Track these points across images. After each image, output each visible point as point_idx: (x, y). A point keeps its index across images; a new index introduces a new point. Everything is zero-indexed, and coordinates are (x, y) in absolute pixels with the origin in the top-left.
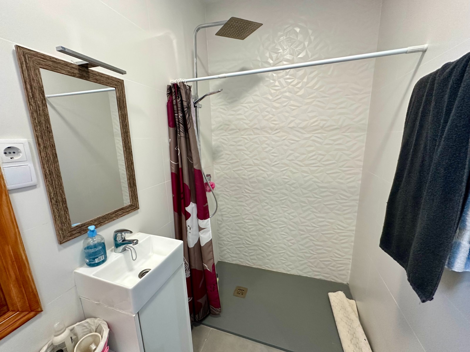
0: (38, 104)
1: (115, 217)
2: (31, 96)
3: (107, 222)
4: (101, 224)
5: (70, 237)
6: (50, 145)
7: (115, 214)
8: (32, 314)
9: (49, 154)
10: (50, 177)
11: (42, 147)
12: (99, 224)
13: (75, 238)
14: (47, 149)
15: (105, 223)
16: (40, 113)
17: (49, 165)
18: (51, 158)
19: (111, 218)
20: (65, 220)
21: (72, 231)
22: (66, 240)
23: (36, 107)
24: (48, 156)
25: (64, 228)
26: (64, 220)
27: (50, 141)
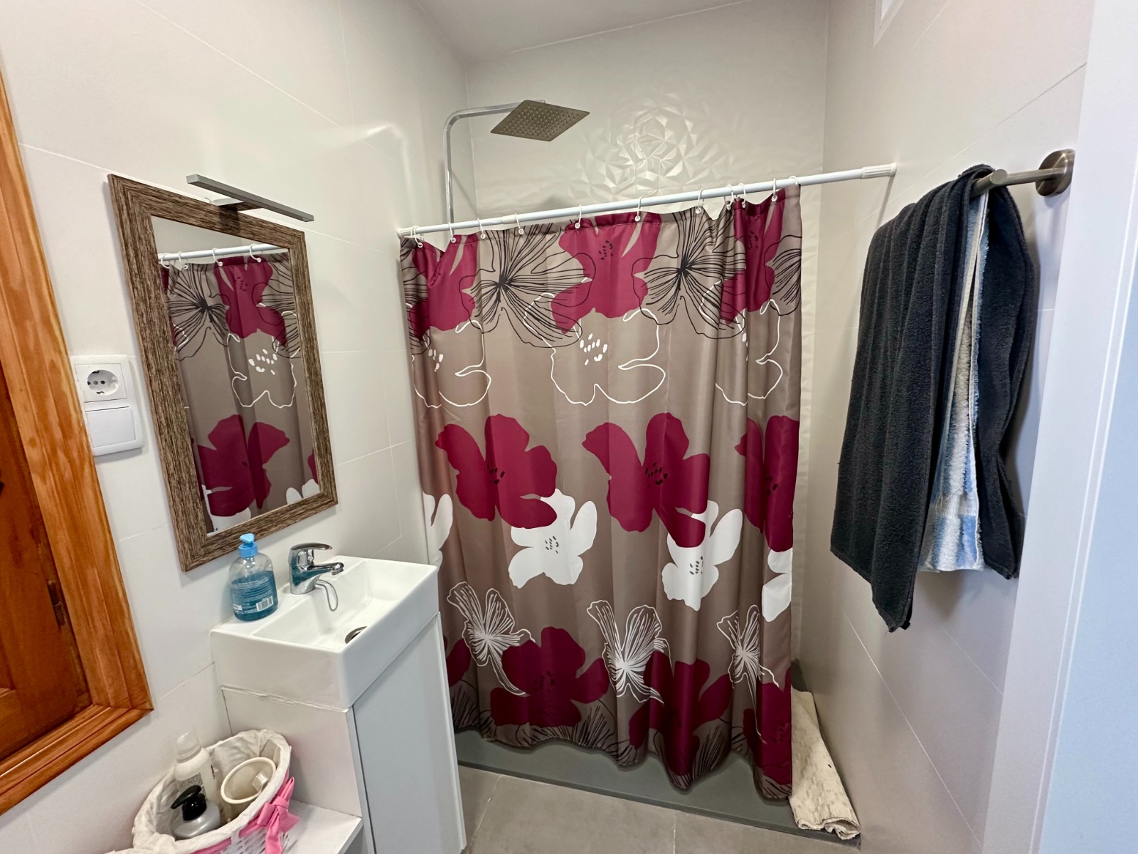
0: (148, 286)
1: (290, 518)
2: (136, 271)
3: (274, 529)
4: (262, 533)
5: (204, 556)
6: (168, 368)
7: (290, 514)
8: (134, 713)
9: (166, 385)
10: (168, 433)
11: (154, 370)
12: (260, 532)
13: (213, 559)
14: (163, 374)
15: (271, 530)
16: (150, 303)
17: (165, 407)
18: (170, 393)
19: (282, 522)
20: (194, 520)
21: (208, 545)
22: (197, 563)
23: (144, 291)
24: (164, 388)
25: (193, 537)
26: (193, 522)
27: (167, 358)
